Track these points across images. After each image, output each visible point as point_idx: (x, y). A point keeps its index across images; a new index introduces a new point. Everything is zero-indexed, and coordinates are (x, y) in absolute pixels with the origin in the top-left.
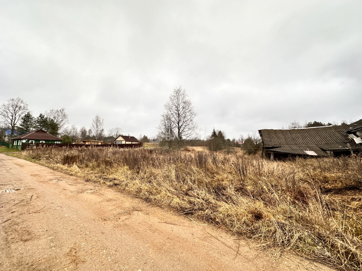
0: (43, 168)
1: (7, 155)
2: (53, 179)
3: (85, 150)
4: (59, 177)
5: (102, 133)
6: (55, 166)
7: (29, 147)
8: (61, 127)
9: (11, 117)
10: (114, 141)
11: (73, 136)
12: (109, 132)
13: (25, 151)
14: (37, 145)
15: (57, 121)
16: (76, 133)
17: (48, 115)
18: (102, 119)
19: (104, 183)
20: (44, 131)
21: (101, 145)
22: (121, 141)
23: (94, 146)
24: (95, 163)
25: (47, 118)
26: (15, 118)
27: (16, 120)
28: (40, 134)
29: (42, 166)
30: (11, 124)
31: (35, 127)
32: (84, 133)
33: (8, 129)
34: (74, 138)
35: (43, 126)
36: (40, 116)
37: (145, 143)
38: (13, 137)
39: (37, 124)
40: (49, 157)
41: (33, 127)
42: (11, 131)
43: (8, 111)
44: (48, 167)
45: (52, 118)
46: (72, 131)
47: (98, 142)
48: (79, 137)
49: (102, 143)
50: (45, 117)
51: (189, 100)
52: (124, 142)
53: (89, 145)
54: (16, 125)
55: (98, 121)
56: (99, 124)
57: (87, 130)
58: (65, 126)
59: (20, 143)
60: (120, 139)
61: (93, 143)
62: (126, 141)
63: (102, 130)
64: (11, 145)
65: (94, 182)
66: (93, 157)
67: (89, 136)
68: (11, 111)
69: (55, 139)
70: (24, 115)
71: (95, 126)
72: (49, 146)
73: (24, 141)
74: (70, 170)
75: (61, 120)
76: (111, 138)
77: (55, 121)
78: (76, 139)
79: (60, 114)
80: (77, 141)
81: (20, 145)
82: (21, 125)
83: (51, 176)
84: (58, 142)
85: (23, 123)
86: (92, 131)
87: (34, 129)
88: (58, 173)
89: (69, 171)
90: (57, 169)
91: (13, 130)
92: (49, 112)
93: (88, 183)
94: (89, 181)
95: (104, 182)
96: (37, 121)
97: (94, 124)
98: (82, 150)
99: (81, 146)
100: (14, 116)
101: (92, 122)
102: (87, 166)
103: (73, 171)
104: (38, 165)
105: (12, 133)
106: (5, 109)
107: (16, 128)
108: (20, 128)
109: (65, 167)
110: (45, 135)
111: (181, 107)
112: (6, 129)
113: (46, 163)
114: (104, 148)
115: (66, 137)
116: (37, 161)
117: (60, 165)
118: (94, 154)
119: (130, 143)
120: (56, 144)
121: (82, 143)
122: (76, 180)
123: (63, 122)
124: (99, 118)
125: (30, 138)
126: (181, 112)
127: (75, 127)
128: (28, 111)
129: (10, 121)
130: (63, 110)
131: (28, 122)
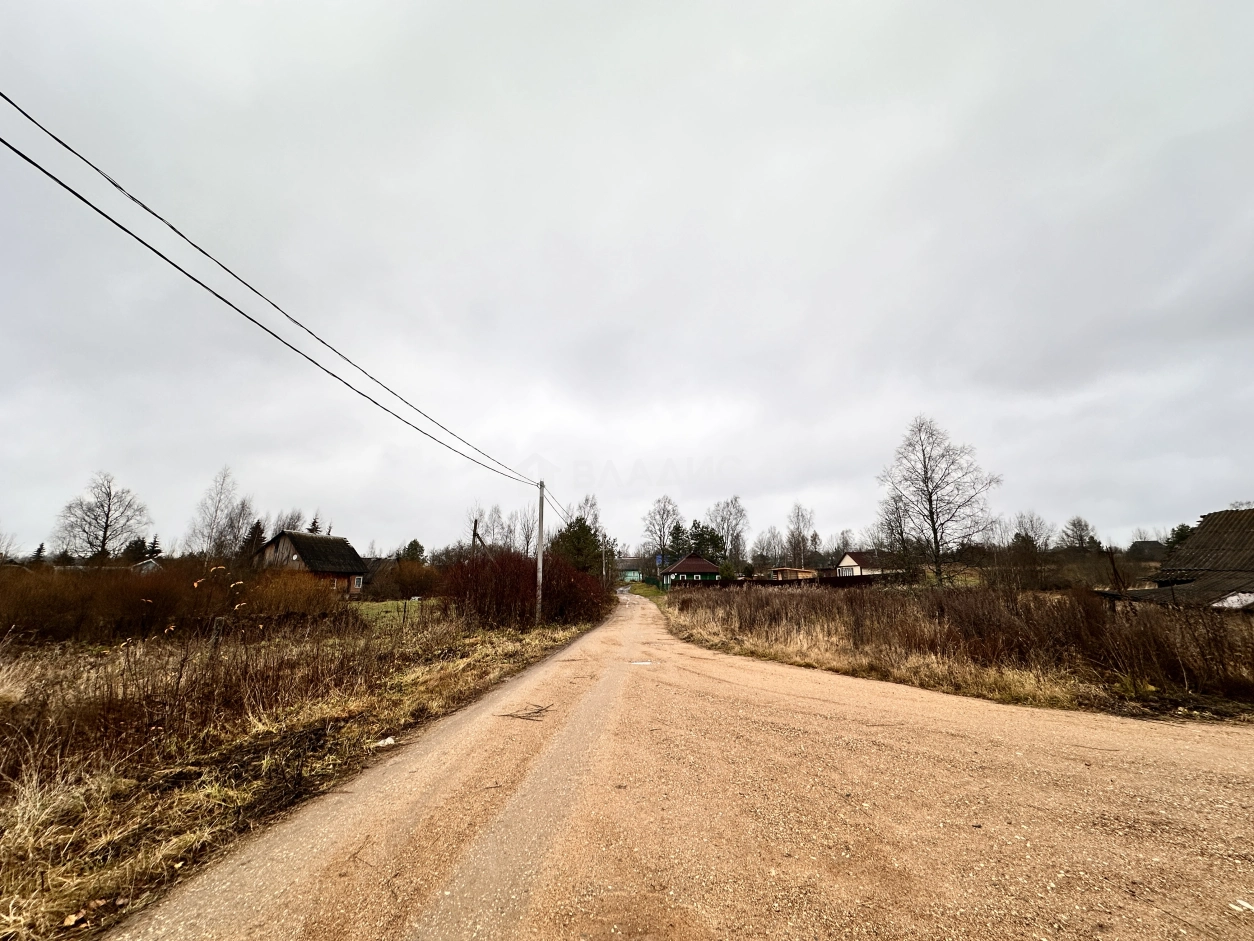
7: (679, 588)
9: (659, 533)
10: (836, 569)
17: (707, 521)
20: (698, 556)
22: (851, 568)
26: (664, 533)
27: (665, 537)
28: (693, 562)
30: (660, 545)
33: (658, 555)
36: (695, 524)
38: (664, 569)
39: (691, 542)
42: (660, 557)
43: (655, 523)
50: (701, 526)
52: (857, 572)
54: (665, 547)
59: (669, 581)
60: (848, 561)
62: (861, 568)
64: (660, 584)
68: (659, 522)
69: (715, 571)
70: (674, 525)
73: (673, 577)
75: (734, 522)
79: (733, 510)
81: (669, 584)
82: (671, 546)
91: (663, 555)
92: (708, 513)
96: (690, 535)
100: (662, 529)
105: (663, 562)
106: (651, 520)
107: (665, 552)
108: (669, 551)
110: (700, 563)
112: (655, 555)
119: (877, 572)
123: (739, 527)
125: (680, 570)
128: (677, 518)
129: (658, 539)
131: (678, 539)
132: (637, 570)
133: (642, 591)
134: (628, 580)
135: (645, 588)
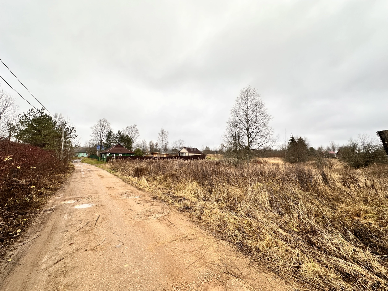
0: (118, 180)
1: (97, 167)
2: (123, 193)
3: (153, 162)
4: (129, 191)
5: (167, 146)
6: (127, 178)
7: (111, 160)
8: (134, 141)
9: (99, 135)
10: (178, 153)
11: (144, 150)
12: (173, 144)
13: (108, 163)
14: (117, 158)
15: (131, 136)
16: (146, 147)
17: (124, 132)
18: (167, 132)
19: (173, 204)
20: (121, 146)
21: (167, 158)
22: (185, 153)
23: (161, 158)
24: (162, 177)
25: (123, 134)
26: (102, 135)
27: (103, 137)
28: (119, 148)
29: (117, 178)
30: (100, 141)
31: (115, 143)
32: (152, 146)
33: (98, 145)
34: (144, 152)
35: (121, 141)
36: (119, 133)
37: (208, 155)
38: (102, 151)
39: (117, 140)
40: (124, 169)
41: (114, 142)
42: (100, 146)
43: (98, 130)
44: (122, 179)
45: (127, 133)
46: (143, 144)
47: (164, 154)
48: (148, 150)
49: (167, 155)
50: (122, 133)
51: (261, 100)
52: (187, 154)
53: (156, 158)
54: (103, 142)
55: (163, 134)
56: (164, 137)
57: (155, 143)
58: (137, 141)
59: (105, 157)
60: (184, 150)
61: (159, 156)
62: (189, 153)
63: (167, 143)
64: (100, 158)
65: (162, 200)
66: (160, 170)
67: (156, 149)
68: (100, 130)
69: (130, 153)
70: (108, 132)
71: (161, 139)
72: (124, 159)
73: (108, 155)
74: (139, 183)
75: (134, 135)
76: (175, 150)
77: (130, 136)
78: (146, 152)
79: (133, 130)
80: (146, 154)
81: (105, 158)
82: (106, 141)
83: (122, 189)
84: (132, 155)
85: (107, 139)
86: (159, 144)
87: (115, 144)
88: (129, 186)
89: (138, 185)
90: (129, 182)
91: (101, 145)
92: (125, 128)
93: (155, 202)
94: (156, 199)
95: (172, 202)
96: (117, 137)
97: (160, 137)
98: (150, 162)
99: (150, 158)
100: (101, 134)
101: (158, 135)
102: (155, 179)
103: (142, 184)
104: (114, 177)
105: (101, 148)
106: (96, 129)
107: (102, 144)
108: (105, 144)
109: (135, 180)
110: (122, 149)
111: (250, 110)
112: (96, 146)
113: (121, 175)
114: (170, 160)
115: (138, 150)
116: (115, 173)
117: (131, 178)
118: (161, 166)
119: (193, 155)
120: (131, 157)
121: (150, 155)
122: (144, 196)
123: (135, 137)
124: (164, 131)
125: (112, 152)
126: (251, 116)
127: (145, 141)
128: (110, 129)
129: (99, 138)
130: (135, 126)
131: (110, 138)
132: (85, 152)
133: (88, 162)
134: (79, 156)
135: (90, 160)
